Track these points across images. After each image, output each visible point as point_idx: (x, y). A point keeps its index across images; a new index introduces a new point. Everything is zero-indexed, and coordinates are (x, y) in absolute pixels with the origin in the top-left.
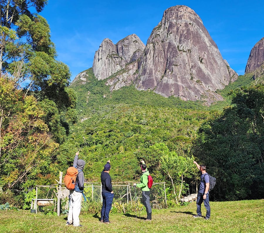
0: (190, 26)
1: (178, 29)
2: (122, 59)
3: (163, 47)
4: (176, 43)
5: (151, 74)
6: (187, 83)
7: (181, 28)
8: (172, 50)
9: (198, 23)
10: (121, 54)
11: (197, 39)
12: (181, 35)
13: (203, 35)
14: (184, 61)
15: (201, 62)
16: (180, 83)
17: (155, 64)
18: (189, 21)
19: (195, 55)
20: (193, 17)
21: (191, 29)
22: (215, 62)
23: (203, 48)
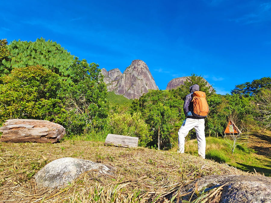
0: (143, 69)
1: (138, 70)
2: (110, 78)
3: (130, 76)
4: (136, 76)
5: (123, 87)
6: (139, 94)
7: (139, 69)
8: (135, 79)
9: (147, 69)
10: (110, 76)
11: (145, 75)
12: (139, 72)
13: (148, 74)
14: (139, 84)
15: (147, 85)
16: (136, 94)
17: (125, 84)
18: (143, 67)
19: (144, 82)
20: (145, 66)
21: (143, 71)
22: (153, 86)
23: (148, 79)
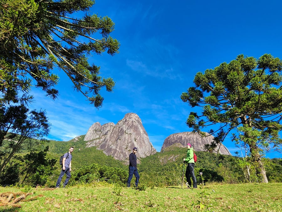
0: (134, 122)
1: (128, 123)
2: (102, 133)
3: (118, 130)
4: (125, 129)
6: (122, 150)
7: (129, 123)
8: (122, 132)
9: (139, 122)
10: (102, 130)
11: (136, 129)
12: (129, 126)
13: (140, 128)
14: (125, 138)
15: (135, 140)
16: (118, 149)
17: (111, 137)
18: (134, 120)
19: (133, 137)
20: (137, 119)
21: (134, 124)
22: (144, 142)
23: (138, 134)
